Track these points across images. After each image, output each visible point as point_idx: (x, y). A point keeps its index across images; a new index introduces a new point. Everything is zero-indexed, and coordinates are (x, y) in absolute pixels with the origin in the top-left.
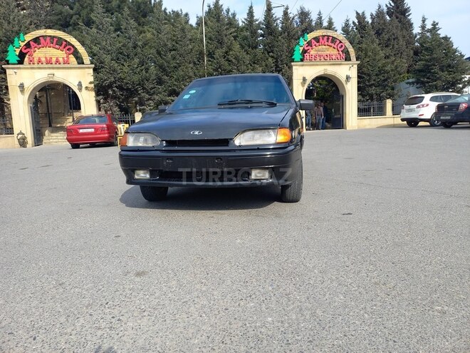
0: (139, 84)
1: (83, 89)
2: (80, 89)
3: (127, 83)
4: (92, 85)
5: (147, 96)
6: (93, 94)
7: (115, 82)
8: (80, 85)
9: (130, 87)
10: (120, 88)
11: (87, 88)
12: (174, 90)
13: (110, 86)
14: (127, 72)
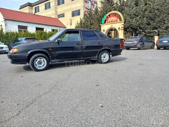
0: (138, 26)
1: (120, 30)
2: (119, 30)
3: (134, 26)
4: (123, 28)
5: (142, 31)
6: (123, 31)
7: (130, 26)
8: (119, 28)
9: (135, 27)
10: (132, 28)
11: (121, 29)
12: (155, 27)
13: (128, 28)
14: (134, 22)
